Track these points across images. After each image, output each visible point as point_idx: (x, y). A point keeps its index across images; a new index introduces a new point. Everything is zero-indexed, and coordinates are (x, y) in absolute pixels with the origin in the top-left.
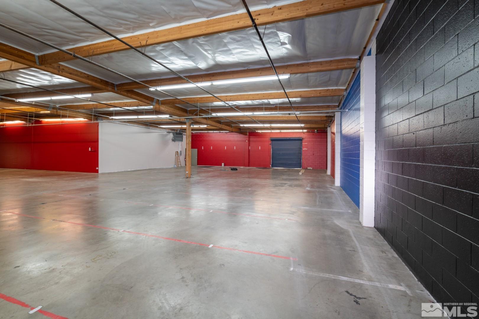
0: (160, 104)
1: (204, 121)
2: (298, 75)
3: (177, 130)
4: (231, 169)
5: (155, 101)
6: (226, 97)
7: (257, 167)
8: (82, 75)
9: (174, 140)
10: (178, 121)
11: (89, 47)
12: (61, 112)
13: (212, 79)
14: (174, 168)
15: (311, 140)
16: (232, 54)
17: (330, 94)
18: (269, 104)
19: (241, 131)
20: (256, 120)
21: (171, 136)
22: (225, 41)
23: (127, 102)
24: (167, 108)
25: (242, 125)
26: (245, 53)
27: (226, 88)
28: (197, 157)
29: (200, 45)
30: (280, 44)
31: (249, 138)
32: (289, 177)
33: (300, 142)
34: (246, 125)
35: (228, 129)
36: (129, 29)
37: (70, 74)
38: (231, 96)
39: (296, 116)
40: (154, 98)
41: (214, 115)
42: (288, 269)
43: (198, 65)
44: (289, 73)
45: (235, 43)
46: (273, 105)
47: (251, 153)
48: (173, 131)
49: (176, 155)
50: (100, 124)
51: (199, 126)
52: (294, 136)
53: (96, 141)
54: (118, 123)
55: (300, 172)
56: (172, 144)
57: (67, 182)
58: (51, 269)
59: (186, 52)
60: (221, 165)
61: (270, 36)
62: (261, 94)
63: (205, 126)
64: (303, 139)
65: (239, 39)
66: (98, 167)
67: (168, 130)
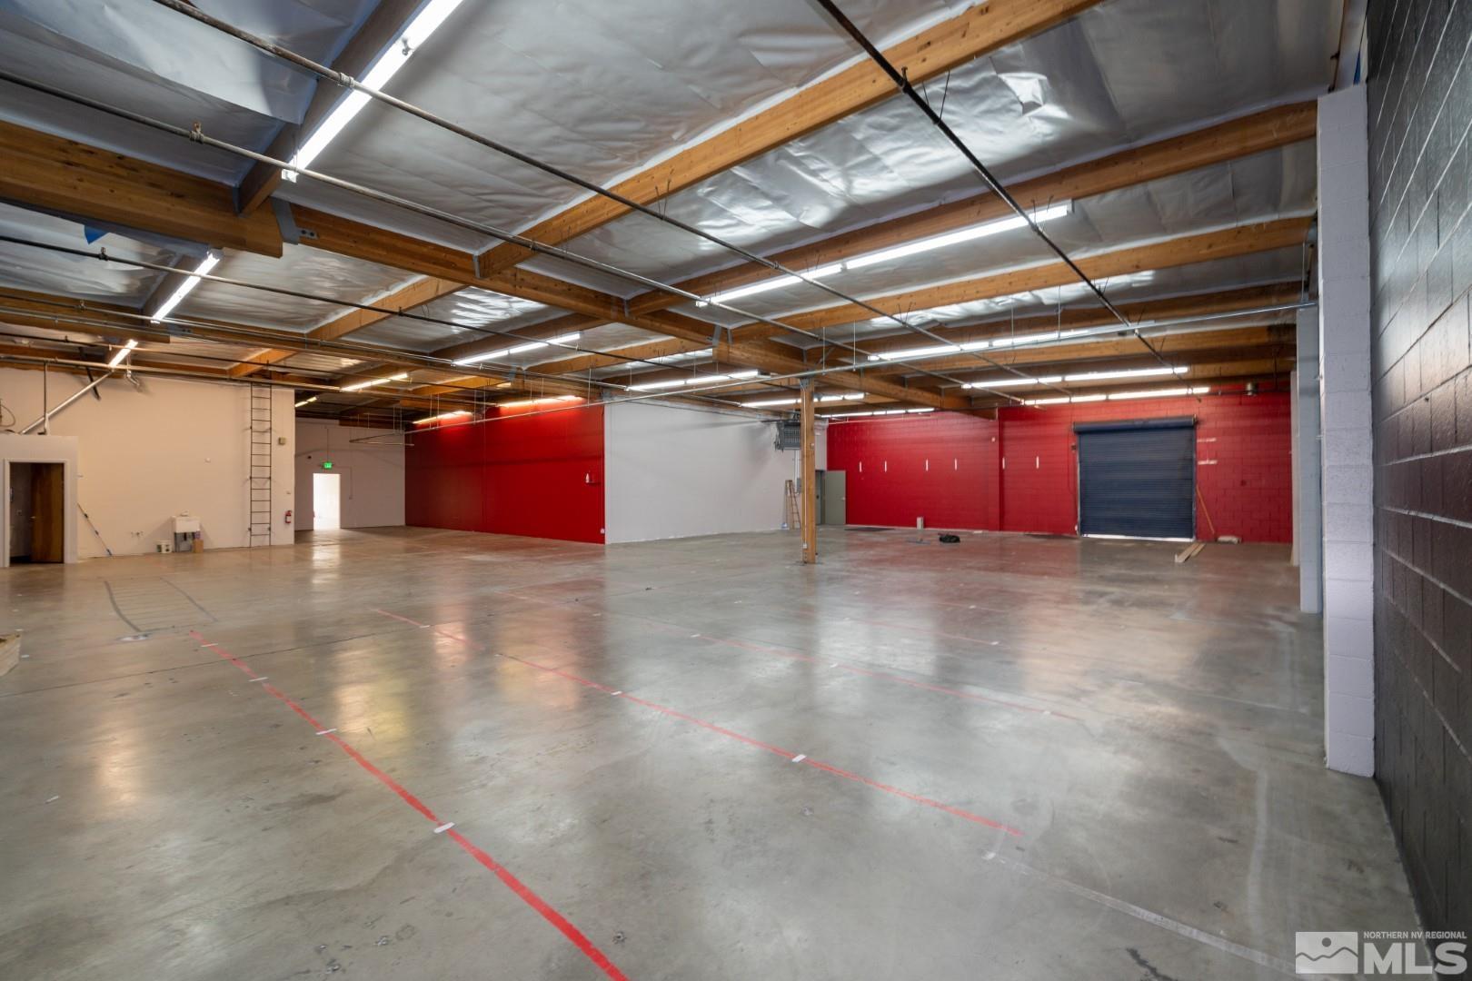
0: (730, 341)
1: (853, 380)
2: (1111, 197)
3: (788, 413)
4: (941, 539)
5: (717, 332)
6: (898, 298)
7: (1031, 531)
8: (559, 288)
9: (780, 446)
10: (781, 387)
11: (561, 220)
12: (531, 384)
13: (843, 252)
14: (782, 531)
15: (1230, 423)
16: (885, 168)
17: (1251, 246)
18: (1039, 305)
19: (973, 405)
20: (1007, 365)
21: (773, 431)
22: (859, 136)
23: (657, 344)
24: (748, 352)
25: (966, 386)
26: (923, 160)
27: (894, 272)
28: (844, 499)
29: (797, 161)
30: (1020, 108)
31: (1001, 427)
32: (1128, 572)
33: (1186, 433)
34: (979, 385)
35: (928, 402)
36: (631, 158)
37: (535, 289)
38: (911, 296)
39: (1143, 340)
40: (714, 325)
41: (874, 358)
42: (982, 852)
43: (802, 216)
44: (1067, 198)
45: (885, 135)
46: (1054, 307)
47: (1007, 479)
48: (778, 418)
49: (786, 493)
50: (607, 409)
51: (842, 396)
52: (1162, 414)
53: (600, 457)
54: (644, 401)
55: (1180, 552)
56: (775, 456)
57: (541, 565)
58: (480, 756)
59: (764, 188)
60: (914, 525)
61: (980, 93)
62: (1003, 276)
63: (860, 396)
64: (1197, 422)
65: (894, 122)
66: (604, 527)
67: (767, 414)
